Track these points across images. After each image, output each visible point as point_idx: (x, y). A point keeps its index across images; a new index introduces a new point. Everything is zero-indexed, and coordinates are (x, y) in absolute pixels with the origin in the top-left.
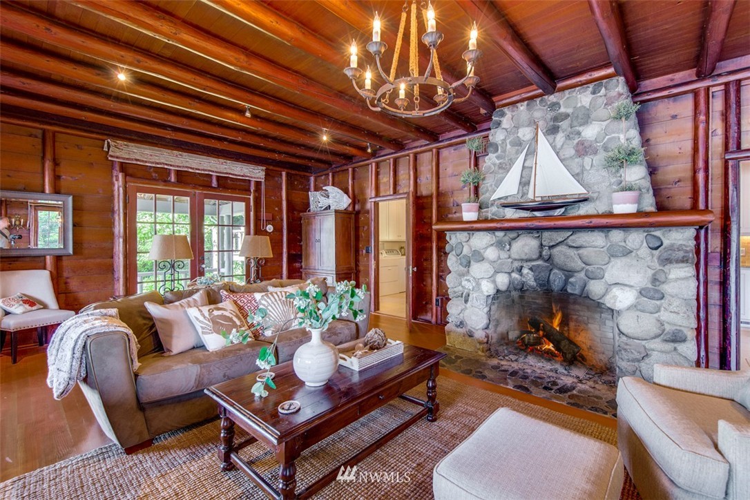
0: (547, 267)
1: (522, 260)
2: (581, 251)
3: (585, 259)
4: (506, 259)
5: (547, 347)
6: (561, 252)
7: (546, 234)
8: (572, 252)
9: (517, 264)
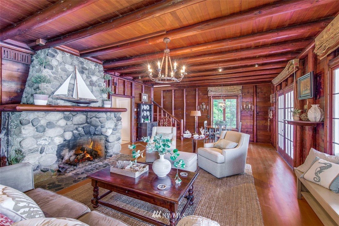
0: (89, 126)
1: (78, 124)
2: (100, 119)
3: (101, 122)
4: (71, 125)
5: (87, 157)
6: (94, 120)
7: (89, 113)
8: (98, 120)
9: (76, 126)
